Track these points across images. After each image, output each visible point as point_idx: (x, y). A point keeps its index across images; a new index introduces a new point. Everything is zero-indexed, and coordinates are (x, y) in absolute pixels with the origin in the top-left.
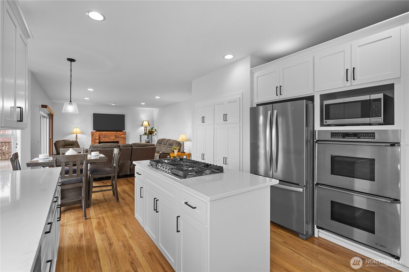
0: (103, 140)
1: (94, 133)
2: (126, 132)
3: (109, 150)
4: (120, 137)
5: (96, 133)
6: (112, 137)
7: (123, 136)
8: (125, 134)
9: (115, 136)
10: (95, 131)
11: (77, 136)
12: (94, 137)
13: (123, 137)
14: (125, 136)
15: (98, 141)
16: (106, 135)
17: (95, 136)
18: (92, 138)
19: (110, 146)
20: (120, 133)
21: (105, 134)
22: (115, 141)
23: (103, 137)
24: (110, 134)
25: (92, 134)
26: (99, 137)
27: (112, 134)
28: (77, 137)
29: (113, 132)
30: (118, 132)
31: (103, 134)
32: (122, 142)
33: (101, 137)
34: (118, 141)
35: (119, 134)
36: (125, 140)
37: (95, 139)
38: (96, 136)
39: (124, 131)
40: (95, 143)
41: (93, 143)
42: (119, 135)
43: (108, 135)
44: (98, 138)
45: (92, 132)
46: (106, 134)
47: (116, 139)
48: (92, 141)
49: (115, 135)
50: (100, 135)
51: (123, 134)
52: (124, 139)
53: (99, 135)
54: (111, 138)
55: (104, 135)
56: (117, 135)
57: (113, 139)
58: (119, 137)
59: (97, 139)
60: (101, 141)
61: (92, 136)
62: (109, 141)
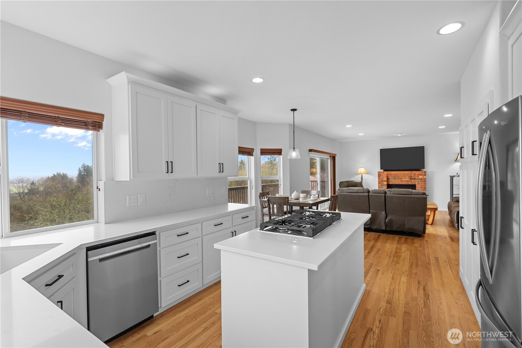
0: (392, 182)
1: (381, 172)
2: (426, 171)
3: (356, 195)
4: (417, 179)
5: (383, 173)
6: (405, 178)
7: (420, 177)
8: (425, 175)
10: (382, 171)
11: (362, 176)
12: (381, 178)
13: (421, 179)
14: (425, 177)
15: (386, 183)
16: (397, 176)
18: (378, 179)
19: (356, 191)
20: (417, 172)
21: (394, 174)
22: (409, 184)
23: (393, 178)
24: (401, 174)
25: (379, 175)
26: (388, 179)
27: (404, 174)
28: (362, 178)
29: (407, 172)
30: (414, 172)
31: (392, 174)
32: (421, 186)
33: (390, 178)
34: (413, 184)
35: (415, 174)
36: (425, 184)
37: (382, 181)
38: (384, 177)
39: (424, 170)
40: (382, 185)
41: (380, 185)
42: (415, 176)
43: (399, 176)
44: (385, 179)
45: (379, 172)
46: (397, 174)
47: (412, 181)
48: (379, 183)
49: (408, 175)
50: (388, 175)
51: (422, 175)
52: (423, 181)
53: (387, 176)
54: (403, 179)
55: (394, 176)
56: (413, 175)
57: (407, 181)
58: (415, 179)
59: (385, 181)
60: (390, 183)
61: (379, 177)
62: (402, 184)
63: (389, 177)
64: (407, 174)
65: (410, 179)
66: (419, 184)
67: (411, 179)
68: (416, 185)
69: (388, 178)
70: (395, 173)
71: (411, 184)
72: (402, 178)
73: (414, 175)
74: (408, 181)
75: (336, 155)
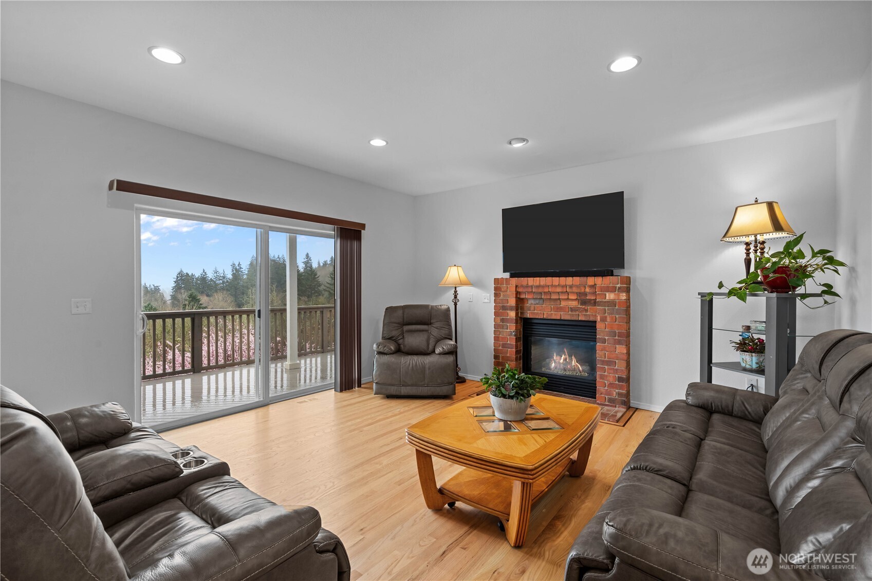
0: (536, 311)
1: (504, 281)
2: (628, 278)
4: (600, 304)
5: (509, 282)
6: (568, 299)
7: (611, 296)
8: (628, 289)
9: (579, 294)
10: (507, 275)
11: (456, 292)
12: (502, 297)
13: (613, 304)
14: (626, 297)
15: (513, 314)
16: (545, 293)
17: (504, 295)
18: (495, 301)
20: (599, 281)
21: (537, 287)
22: (580, 319)
23: (534, 299)
24: (556, 286)
25: (496, 289)
26: (519, 301)
27: (563, 286)
28: (456, 297)
29: (569, 280)
30: (591, 280)
31: (531, 287)
32: (610, 326)
33: (527, 299)
34: (592, 319)
35: (594, 286)
36: (627, 320)
37: (504, 308)
38: (509, 296)
39: (625, 273)
40: (502, 320)
41: (499, 319)
42: (594, 294)
43: (550, 293)
44: (513, 302)
45: (497, 281)
46: (543, 287)
47: (586, 311)
48: (496, 314)
49: (575, 290)
50: (520, 290)
51: (613, 290)
52: (619, 311)
53: (517, 293)
54: (563, 304)
55: (536, 293)
56: (588, 290)
57: (572, 310)
58: (594, 303)
59: (511, 309)
60: (528, 316)
61: (496, 295)
62: (558, 318)
63: (523, 296)
64: (571, 287)
65: (582, 304)
66: (604, 319)
67: (584, 302)
68: (595, 322)
69: (523, 299)
70: (538, 284)
71: (583, 319)
72: (559, 299)
73: (591, 291)
74: (576, 311)
75: (363, 226)
